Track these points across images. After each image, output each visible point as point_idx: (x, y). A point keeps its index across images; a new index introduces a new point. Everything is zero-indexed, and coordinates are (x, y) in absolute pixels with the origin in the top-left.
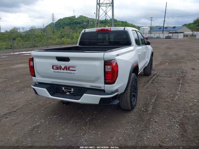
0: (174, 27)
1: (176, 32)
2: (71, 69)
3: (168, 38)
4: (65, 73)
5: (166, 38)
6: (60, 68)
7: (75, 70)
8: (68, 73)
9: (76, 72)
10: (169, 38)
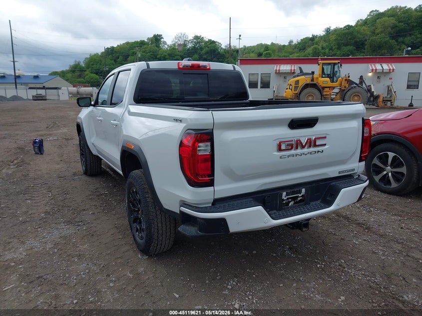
0: (36, 77)
1: (44, 87)
2: (318, 143)
3: (37, 98)
4: (306, 154)
5: (35, 98)
6: (298, 144)
7: (325, 145)
8: (311, 153)
9: (326, 147)
10: (41, 98)
